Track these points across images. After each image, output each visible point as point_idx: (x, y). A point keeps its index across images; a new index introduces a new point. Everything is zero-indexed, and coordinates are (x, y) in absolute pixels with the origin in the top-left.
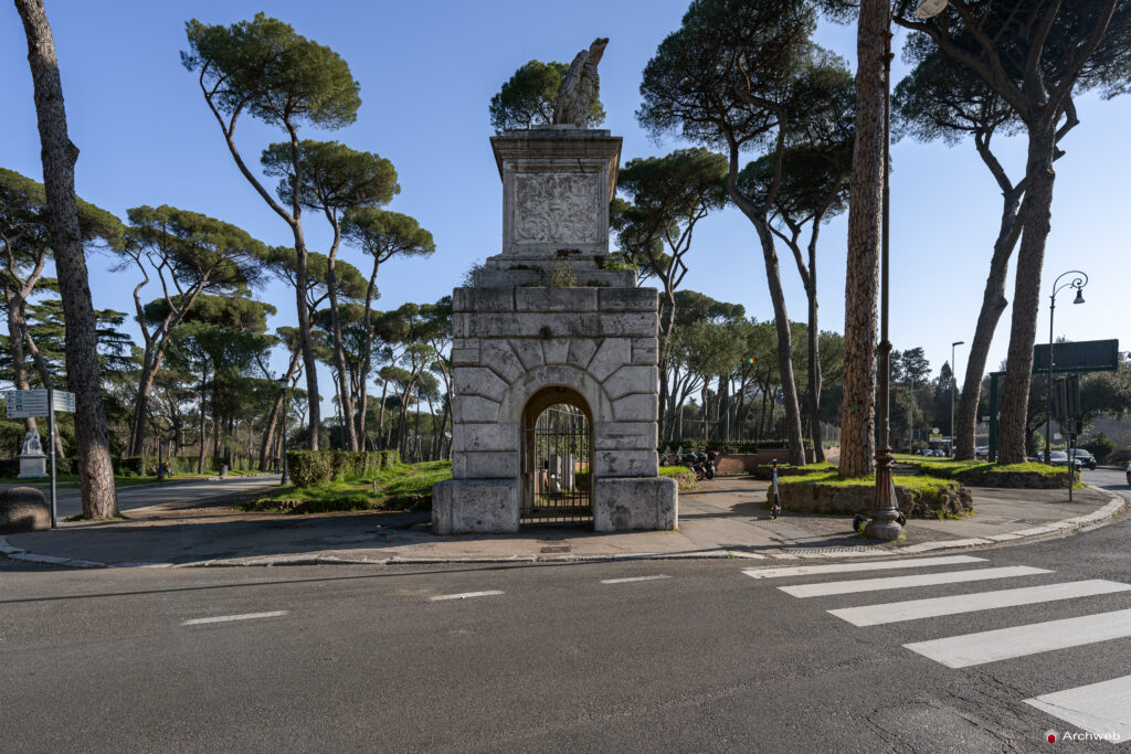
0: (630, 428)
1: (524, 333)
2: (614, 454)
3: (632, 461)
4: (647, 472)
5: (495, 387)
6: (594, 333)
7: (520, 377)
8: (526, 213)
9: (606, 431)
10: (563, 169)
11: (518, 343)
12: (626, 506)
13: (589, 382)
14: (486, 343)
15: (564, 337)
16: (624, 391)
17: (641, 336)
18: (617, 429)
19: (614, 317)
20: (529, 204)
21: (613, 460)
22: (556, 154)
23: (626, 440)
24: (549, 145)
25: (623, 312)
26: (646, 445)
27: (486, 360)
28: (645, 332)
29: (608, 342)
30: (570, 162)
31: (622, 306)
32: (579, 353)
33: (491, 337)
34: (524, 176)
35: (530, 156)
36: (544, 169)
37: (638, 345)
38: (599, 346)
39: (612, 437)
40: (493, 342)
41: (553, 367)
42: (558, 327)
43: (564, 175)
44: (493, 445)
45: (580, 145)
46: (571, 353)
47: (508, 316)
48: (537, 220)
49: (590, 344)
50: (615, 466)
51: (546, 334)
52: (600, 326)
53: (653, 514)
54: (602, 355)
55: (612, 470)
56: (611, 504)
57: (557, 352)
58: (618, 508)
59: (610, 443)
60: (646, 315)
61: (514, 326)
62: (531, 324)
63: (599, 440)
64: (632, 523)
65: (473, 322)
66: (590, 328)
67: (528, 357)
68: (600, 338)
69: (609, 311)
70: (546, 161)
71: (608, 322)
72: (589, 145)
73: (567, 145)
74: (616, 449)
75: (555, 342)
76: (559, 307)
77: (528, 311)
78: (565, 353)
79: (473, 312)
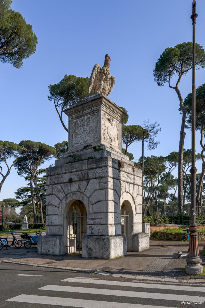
0: (99, 216)
1: (64, 181)
2: (93, 226)
3: (99, 229)
4: (104, 234)
5: (56, 202)
6: (86, 178)
7: (64, 198)
8: (76, 134)
9: (90, 217)
10: (87, 114)
11: (62, 185)
12: (92, 248)
13: (85, 198)
14: (54, 186)
15: (76, 181)
16: (96, 201)
17: (102, 177)
18: (94, 216)
19: (93, 171)
20: (77, 131)
21: (92, 229)
22: (83, 109)
23: (96, 221)
24: (80, 107)
25: (96, 168)
26: (104, 223)
27: (54, 193)
28: (103, 175)
29: (91, 181)
30: (88, 111)
31: (95, 166)
32: (81, 187)
33: (56, 184)
34: (76, 121)
35: (76, 113)
36: (81, 116)
37: (101, 181)
38: (88, 183)
39: (92, 219)
40: (56, 186)
41: (74, 193)
42: (75, 178)
43: (87, 116)
44: (56, 224)
45: (90, 104)
46: (79, 187)
47: (60, 176)
48: (79, 136)
49: (85, 183)
50: (93, 231)
51: (71, 181)
52: (88, 175)
53: (101, 252)
54: (89, 187)
55: (92, 233)
56: (87, 247)
57: (74, 187)
58: (89, 249)
59: (91, 222)
60: (104, 168)
61: (62, 179)
62: (66, 177)
63: (88, 221)
64: (94, 255)
65: (51, 179)
66: (84, 177)
67: (66, 190)
68: (88, 180)
69: (91, 169)
70: (81, 113)
71: (91, 173)
72: (93, 102)
73: (86, 105)
74: (94, 224)
75: (74, 183)
76: (75, 170)
77: (66, 173)
78: (77, 187)
79: (51, 176)
